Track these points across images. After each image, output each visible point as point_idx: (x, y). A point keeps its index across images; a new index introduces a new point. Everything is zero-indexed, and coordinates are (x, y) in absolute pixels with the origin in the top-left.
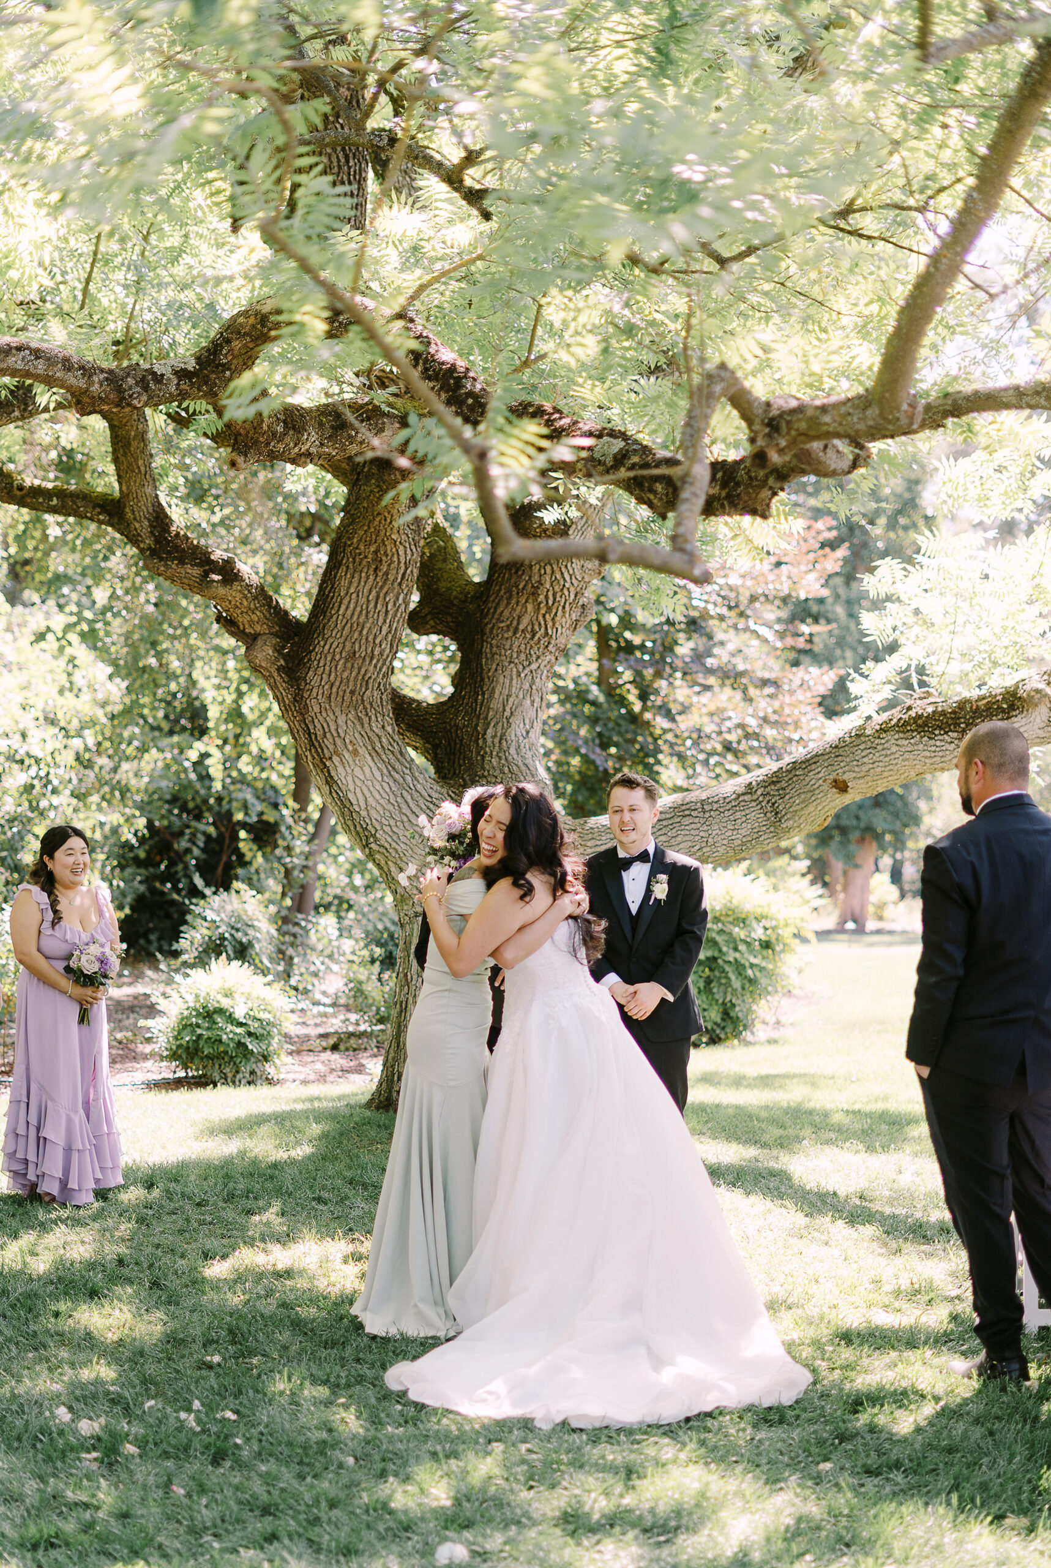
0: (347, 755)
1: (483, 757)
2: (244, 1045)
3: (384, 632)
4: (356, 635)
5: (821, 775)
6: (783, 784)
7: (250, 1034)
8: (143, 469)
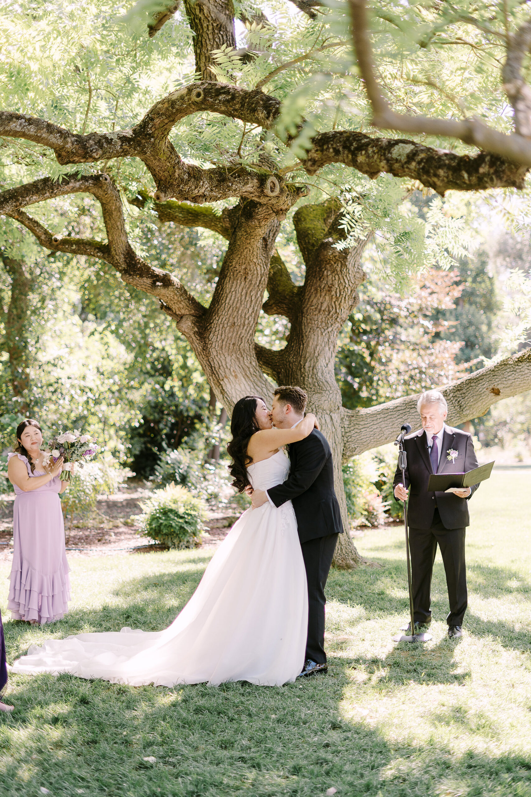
0: (231, 378)
1: (304, 378)
2: (183, 528)
3: (250, 312)
4: (235, 313)
5: (485, 386)
6: (464, 391)
7: (186, 522)
8: (120, 227)
